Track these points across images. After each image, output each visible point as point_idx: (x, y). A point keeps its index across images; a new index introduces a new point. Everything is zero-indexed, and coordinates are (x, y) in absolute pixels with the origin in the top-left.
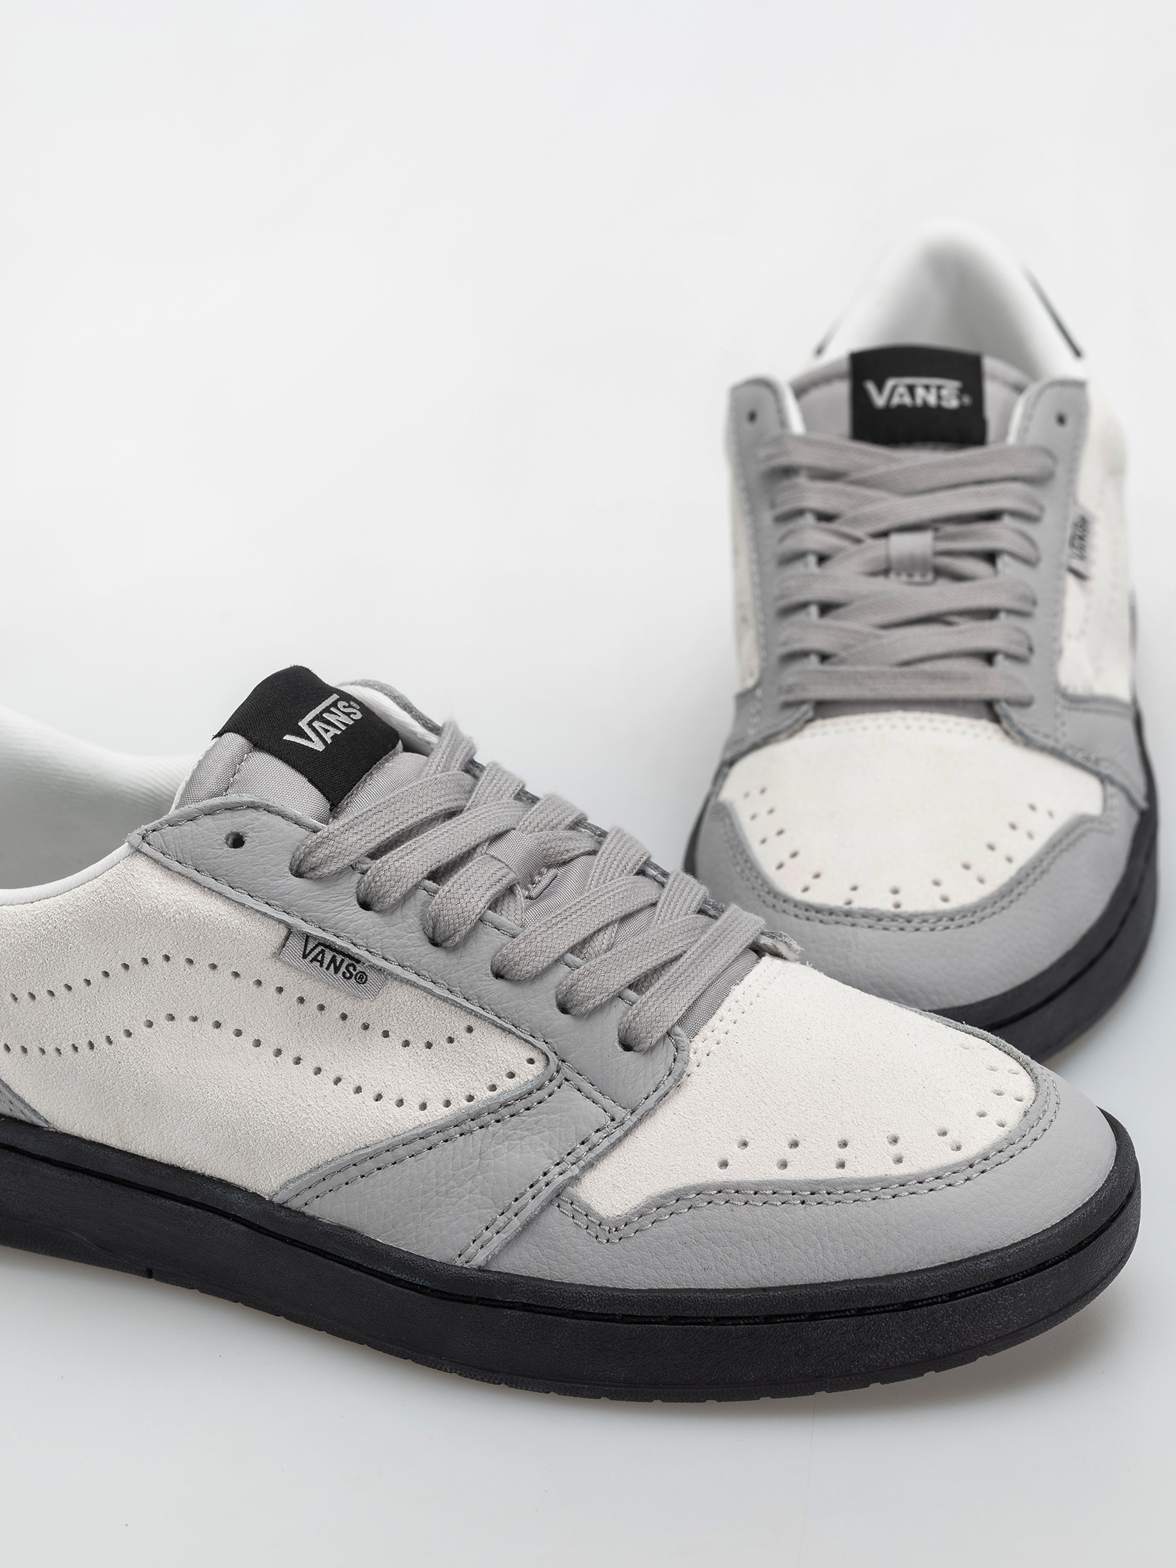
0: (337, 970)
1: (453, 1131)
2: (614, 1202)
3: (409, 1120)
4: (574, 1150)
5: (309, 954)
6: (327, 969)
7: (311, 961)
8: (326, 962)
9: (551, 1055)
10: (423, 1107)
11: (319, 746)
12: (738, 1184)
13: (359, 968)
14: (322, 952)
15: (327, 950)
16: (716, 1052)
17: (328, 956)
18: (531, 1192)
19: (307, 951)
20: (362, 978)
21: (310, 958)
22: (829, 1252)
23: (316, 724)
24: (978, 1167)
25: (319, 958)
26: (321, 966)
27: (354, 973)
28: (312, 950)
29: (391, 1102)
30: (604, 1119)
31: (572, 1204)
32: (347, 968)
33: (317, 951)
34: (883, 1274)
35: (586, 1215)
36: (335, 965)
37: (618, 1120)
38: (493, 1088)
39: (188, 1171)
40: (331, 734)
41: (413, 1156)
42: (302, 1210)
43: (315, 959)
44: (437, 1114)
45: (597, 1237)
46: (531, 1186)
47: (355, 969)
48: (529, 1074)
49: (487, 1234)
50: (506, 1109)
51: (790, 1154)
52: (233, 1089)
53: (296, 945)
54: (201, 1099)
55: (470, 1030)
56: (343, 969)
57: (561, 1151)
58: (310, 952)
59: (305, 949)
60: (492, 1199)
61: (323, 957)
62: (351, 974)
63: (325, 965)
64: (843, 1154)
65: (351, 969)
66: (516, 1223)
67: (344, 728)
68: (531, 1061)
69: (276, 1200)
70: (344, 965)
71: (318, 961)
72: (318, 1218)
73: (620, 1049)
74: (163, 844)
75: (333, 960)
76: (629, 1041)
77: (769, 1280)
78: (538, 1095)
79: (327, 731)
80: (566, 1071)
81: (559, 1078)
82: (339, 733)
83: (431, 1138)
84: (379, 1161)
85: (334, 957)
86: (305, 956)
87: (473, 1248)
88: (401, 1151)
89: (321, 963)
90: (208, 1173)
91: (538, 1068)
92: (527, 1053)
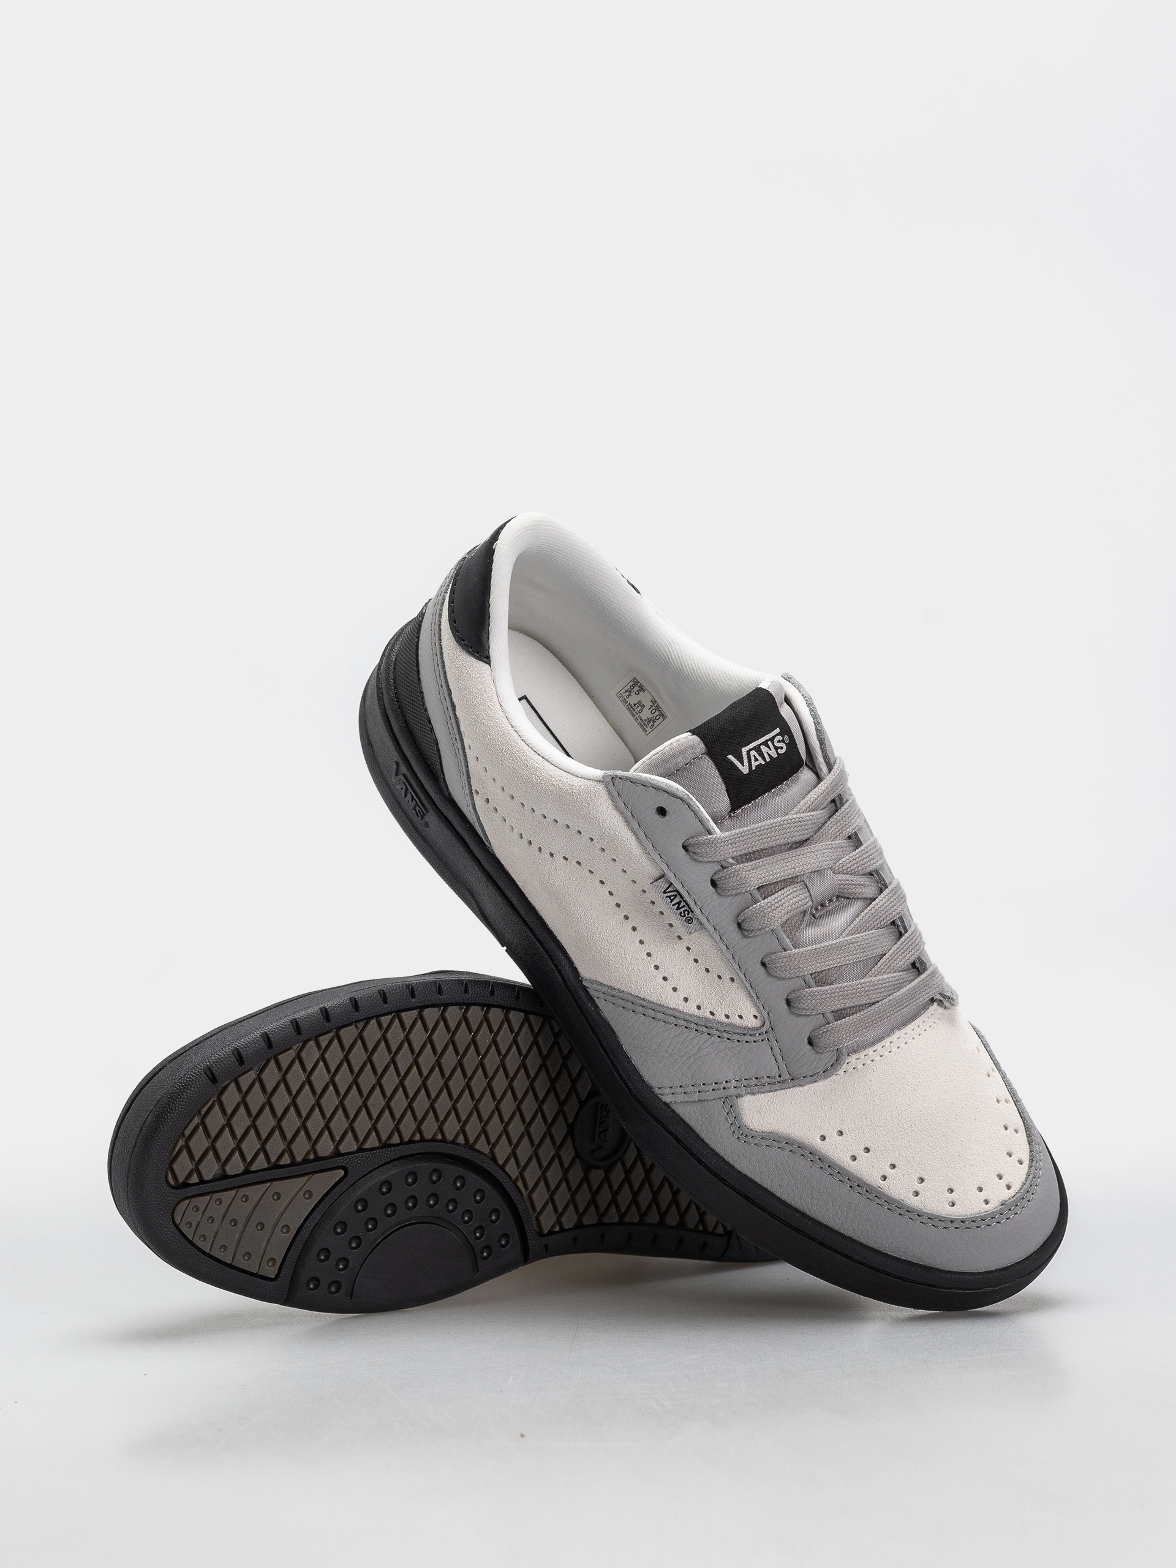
0: (678, 909)
1: (693, 1026)
2: (753, 1120)
3: (674, 1001)
4: (750, 1079)
5: (667, 893)
6: (673, 905)
7: (667, 897)
8: (675, 902)
9: (767, 1022)
10: (686, 1000)
11: (745, 770)
12: (823, 1156)
13: (690, 915)
14: (676, 896)
15: (678, 896)
16: (859, 1070)
17: (677, 900)
18: (714, 1086)
19: (669, 890)
20: (689, 921)
21: (667, 895)
22: (849, 1220)
23: (753, 753)
24: (956, 1224)
25: (672, 898)
26: (671, 902)
27: (687, 916)
28: (671, 892)
29: (670, 986)
30: (775, 1073)
31: (731, 1106)
32: (684, 911)
33: (672, 894)
34: (871, 1246)
35: (735, 1118)
36: (679, 906)
37: (782, 1078)
38: (727, 1017)
39: (549, 929)
40: (757, 763)
41: (665, 1022)
42: (595, 998)
43: (669, 897)
44: (691, 1008)
45: (734, 1132)
46: (716, 1083)
47: (688, 914)
48: (751, 1022)
49: (679, 1090)
50: (727, 1034)
51: (861, 1154)
52: (592, 921)
53: (662, 885)
54: (572, 912)
55: (732, 980)
56: (682, 910)
57: (742, 1075)
58: (669, 892)
59: (667, 889)
60: (692, 1075)
61: (674, 899)
62: (685, 916)
63: (673, 903)
64: (889, 1172)
65: (686, 913)
66: (696, 1097)
67: (768, 760)
68: (755, 1017)
69: (584, 983)
70: (684, 909)
71: (670, 899)
72: (600, 1010)
73: (806, 1041)
74: (621, 790)
75: (679, 903)
76: (815, 1041)
77: (810, 1212)
78: (747, 1038)
79: (756, 760)
80: (771, 1035)
81: (765, 1036)
82: (763, 763)
83: (680, 1021)
84: (647, 1012)
85: (681, 901)
86: (665, 892)
87: (667, 1091)
88: (660, 1016)
89: (672, 901)
90: (559, 938)
91: (756, 1023)
92: (754, 1012)
